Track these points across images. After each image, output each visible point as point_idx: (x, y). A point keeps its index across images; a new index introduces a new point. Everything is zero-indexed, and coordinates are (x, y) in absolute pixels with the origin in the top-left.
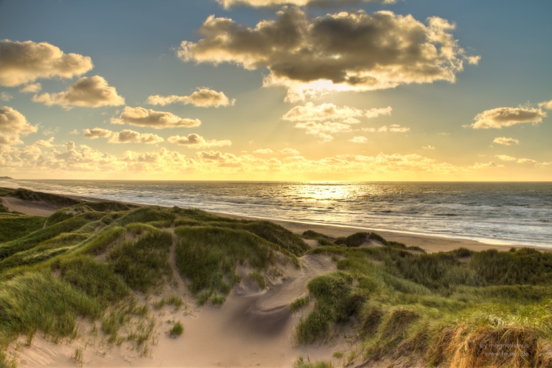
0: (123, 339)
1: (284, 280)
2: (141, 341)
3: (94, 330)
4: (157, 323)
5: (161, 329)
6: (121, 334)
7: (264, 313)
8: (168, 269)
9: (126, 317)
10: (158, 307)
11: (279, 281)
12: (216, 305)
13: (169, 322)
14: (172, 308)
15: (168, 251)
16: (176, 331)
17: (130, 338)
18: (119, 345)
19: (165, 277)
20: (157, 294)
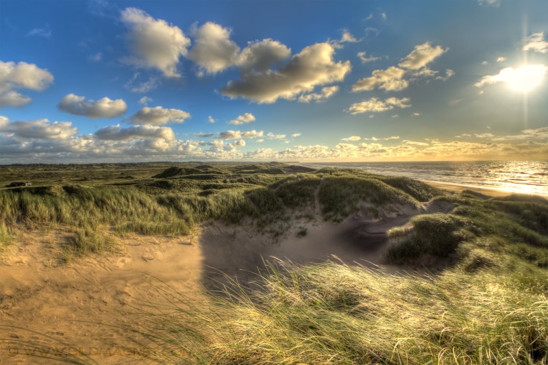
0: (267, 231)
1: (399, 215)
2: (277, 234)
3: (252, 224)
4: (292, 227)
5: (294, 230)
6: (267, 228)
7: (368, 235)
8: (312, 198)
9: (274, 220)
10: (298, 218)
11: (394, 215)
12: (335, 223)
13: (300, 227)
14: (307, 220)
15: (316, 188)
16: (303, 233)
17: (271, 232)
18: (263, 234)
19: (309, 202)
20: (300, 211)
